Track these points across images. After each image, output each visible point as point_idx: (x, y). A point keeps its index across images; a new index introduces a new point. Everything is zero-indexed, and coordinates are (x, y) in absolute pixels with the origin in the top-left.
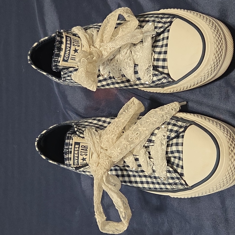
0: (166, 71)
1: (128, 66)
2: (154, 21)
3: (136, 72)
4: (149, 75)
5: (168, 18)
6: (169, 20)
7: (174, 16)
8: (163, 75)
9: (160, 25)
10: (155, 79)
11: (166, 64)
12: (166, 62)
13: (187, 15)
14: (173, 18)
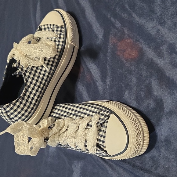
0: (104, 149)
1: (81, 142)
2: (99, 113)
3: (85, 146)
4: (94, 150)
5: (108, 112)
6: (108, 114)
7: (112, 112)
8: (103, 151)
9: (102, 117)
10: (98, 152)
11: (104, 144)
12: (104, 143)
13: (120, 113)
14: (111, 113)
